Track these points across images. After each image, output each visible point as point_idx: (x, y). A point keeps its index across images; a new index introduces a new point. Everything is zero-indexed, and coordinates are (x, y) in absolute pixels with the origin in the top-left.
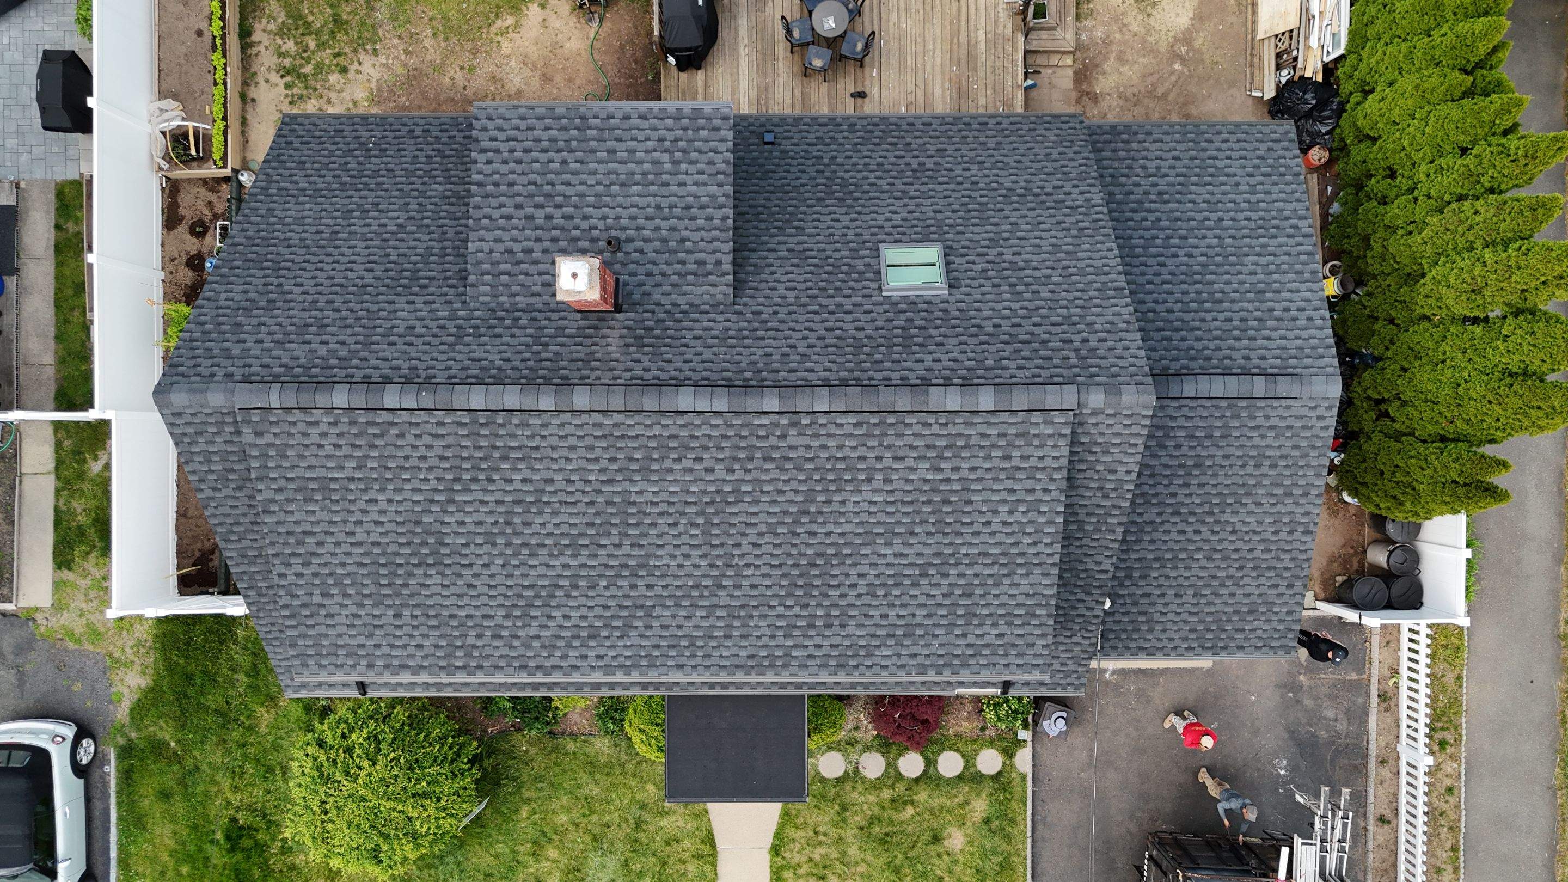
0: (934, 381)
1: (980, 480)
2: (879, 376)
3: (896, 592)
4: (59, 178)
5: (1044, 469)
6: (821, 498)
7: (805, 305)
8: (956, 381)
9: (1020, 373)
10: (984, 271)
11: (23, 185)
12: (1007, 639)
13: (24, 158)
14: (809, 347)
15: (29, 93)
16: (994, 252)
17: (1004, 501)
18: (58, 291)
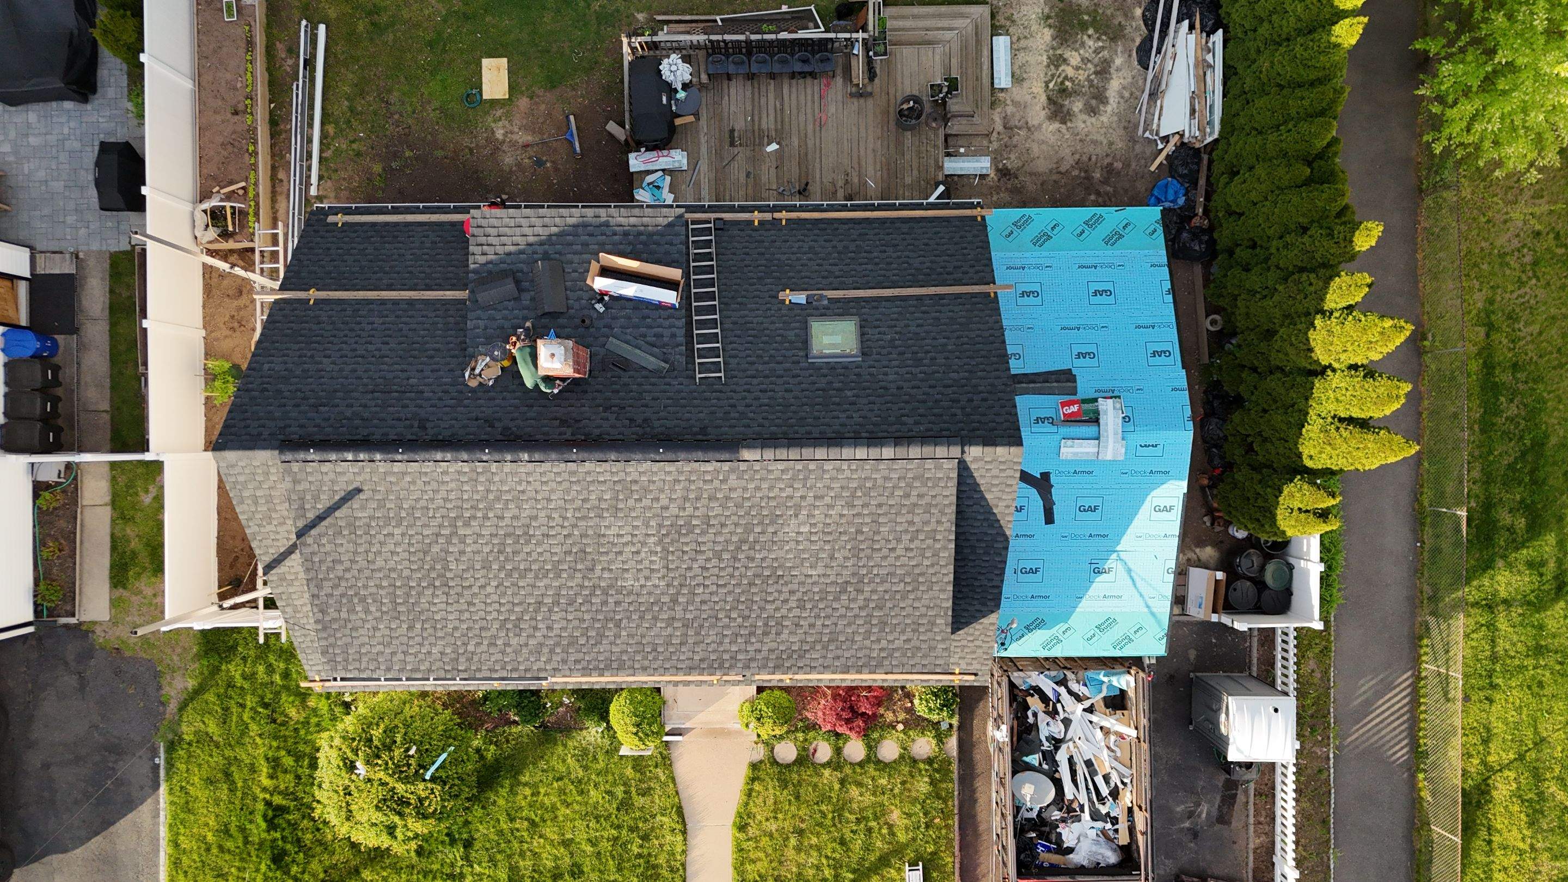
0: (847, 435)
1: (885, 514)
2: (802, 430)
3: (821, 606)
4: (114, 249)
5: (936, 505)
6: (758, 529)
7: (745, 371)
8: (864, 435)
9: (916, 429)
10: (893, 340)
11: (81, 255)
12: (913, 643)
13: (83, 231)
14: (747, 406)
15: (88, 177)
16: (902, 324)
17: (906, 531)
18: (113, 347)
